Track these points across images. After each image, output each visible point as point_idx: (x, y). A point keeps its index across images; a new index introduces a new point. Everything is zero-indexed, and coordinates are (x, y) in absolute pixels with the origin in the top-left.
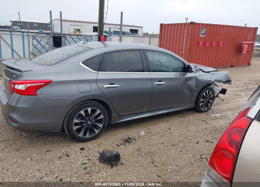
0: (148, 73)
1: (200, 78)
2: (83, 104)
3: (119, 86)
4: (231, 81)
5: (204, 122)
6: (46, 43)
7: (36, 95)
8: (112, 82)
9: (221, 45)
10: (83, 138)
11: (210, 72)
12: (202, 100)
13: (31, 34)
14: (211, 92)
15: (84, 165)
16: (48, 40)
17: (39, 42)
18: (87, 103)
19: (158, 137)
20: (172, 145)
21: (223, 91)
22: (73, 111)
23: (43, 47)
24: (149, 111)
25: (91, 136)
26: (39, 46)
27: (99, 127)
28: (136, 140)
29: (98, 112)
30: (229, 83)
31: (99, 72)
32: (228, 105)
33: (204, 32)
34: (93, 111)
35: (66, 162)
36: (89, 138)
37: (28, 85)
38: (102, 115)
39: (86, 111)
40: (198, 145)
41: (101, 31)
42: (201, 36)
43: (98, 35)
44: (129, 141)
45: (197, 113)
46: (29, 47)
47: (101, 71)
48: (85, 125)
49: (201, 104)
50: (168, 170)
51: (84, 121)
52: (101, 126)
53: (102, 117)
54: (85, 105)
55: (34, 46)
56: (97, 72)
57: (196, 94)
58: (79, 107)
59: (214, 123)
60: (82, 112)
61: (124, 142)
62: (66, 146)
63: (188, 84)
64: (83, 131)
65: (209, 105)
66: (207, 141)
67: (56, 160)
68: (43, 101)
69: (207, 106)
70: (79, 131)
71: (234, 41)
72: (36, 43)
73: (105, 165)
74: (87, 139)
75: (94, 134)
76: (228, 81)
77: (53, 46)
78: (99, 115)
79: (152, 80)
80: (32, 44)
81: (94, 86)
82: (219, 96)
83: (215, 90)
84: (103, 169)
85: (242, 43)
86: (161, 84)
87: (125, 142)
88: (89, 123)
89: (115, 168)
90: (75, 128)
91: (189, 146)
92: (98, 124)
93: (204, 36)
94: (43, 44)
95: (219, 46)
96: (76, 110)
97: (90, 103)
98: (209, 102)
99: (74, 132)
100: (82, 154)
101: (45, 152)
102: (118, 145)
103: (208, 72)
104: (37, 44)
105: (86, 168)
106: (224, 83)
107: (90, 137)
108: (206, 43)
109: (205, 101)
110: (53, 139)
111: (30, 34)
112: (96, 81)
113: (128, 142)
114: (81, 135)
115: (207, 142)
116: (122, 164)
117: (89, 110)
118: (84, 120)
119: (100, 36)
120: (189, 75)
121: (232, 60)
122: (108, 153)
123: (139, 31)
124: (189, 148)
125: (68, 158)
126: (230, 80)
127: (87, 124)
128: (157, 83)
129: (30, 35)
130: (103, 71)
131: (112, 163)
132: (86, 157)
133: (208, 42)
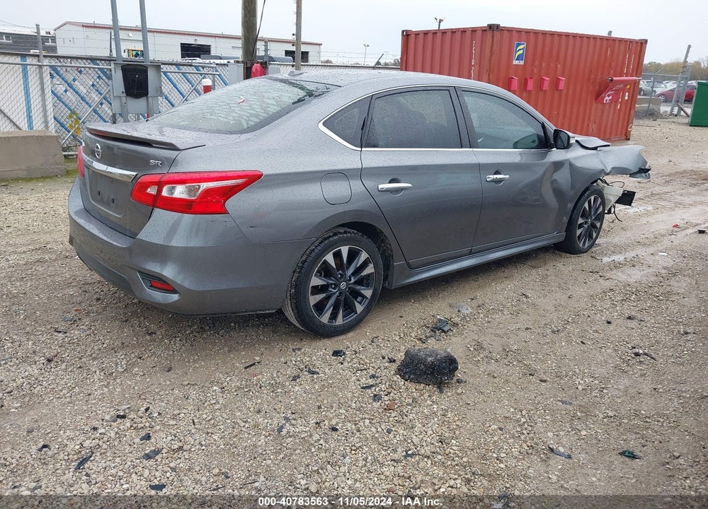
0: (471, 149)
1: (579, 164)
2: (330, 237)
3: (411, 185)
4: (649, 170)
5: (596, 276)
6: (92, 88)
7: (226, 212)
8: (394, 174)
9: (562, 86)
10: (331, 326)
11: (599, 149)
12: (581, 221)
13: (47, 60)
14: (600, 200)
15: (369, 391)
16: (95, 78)
17: (70, 86)
18: (340, 233)
19: (508, 315)
20: (553, 332)
21: (627, 198)
22: (309, 256)
23: (83, 99)
24: (471, 254)
25: (349, 320)
26: (71, 97)
27: (364, 297)
28: (458, 325)
29: (364, 256)
30: (644, 175)
31: (363, 149)
32: (629, 234)
33: (521, 52)
34: (353, 255)
35: (317, 387)
36: (343, 325)
37: (204, 186)
38: (371, 265)
39: (338, 255)
40: (612, 327)
41: (252, 50)
42: (516, 62)
43: (243, 62)
44: (446, 329)
45: (568, 255)
46: (44, 100)
47: (366, 147)
48: (335, 291)
49: (579, 232)
50: (577, 388)
51: (331, 282)
52: (368, 293)
53: (370, 270)
54: (335, 238)
55: (55, 95)
56: (360, 149)
57: (571, 206)
58: (323, 244)
59: (620, 276)
60: (329, 258)
61: (432, 330)
62: (291, 350)
63: (555, 180)
64: (330, 308)
65: (594, 235)
66: (629, 318)
67: (290, 384)
68: (245, 229)
69: (590, 236)
70: (320, 307)
71: (593, 77)
72: (61, 88)
73: (423, 385)
74: (339, 329)
75: (353, 317)
76: (643, 171)
77: (125, 95)
78: (365, 264)
79: (480, 168)
80: (52, 92)
81: (357, 186)
82: (614, 212)
83: (608, 195)
84: (422, 395)
85: (612, 80)
86: (500, 181)
87: (435, 332)
88: (343, 285)
89: (449, 393)
90: (314, 300)
91: (596, 331)
92: (363, 289)
93: (522, 63)
94: (83, 90)
95: (557, 90)
96: (316, 251)
97: (345, 232)
98: (593, 226)
99: (312, 311)
100: (346, 364)
101: (246, 368)
102: (420, 339)
103: (595, 149)
104: (66, 91)
105: (376, 398)
106: (632, 175)
107: (345, 322)
108: (526, 80)
109: (586, 223)
110: (246, 336)
111: (46, 62)
112: (361, 173)
113: (443, 331)
114: (325, 318)
115: (631, 321)
116: (459, 381)
117: (345, 250)
118: (332, 280)
119: (249, 65)
120: (556, 155)
121: (588, 125)
122: (430, 356)
123: (310, 54)
124: (596, 335)
125: (315, 376)
126: (647, 167)
127: (339, 289)
128: (492, 176)
129: (45, 64)
130: (371, 147)
131: (441, 378)
132: (361, 370)
133: (531, 78)
